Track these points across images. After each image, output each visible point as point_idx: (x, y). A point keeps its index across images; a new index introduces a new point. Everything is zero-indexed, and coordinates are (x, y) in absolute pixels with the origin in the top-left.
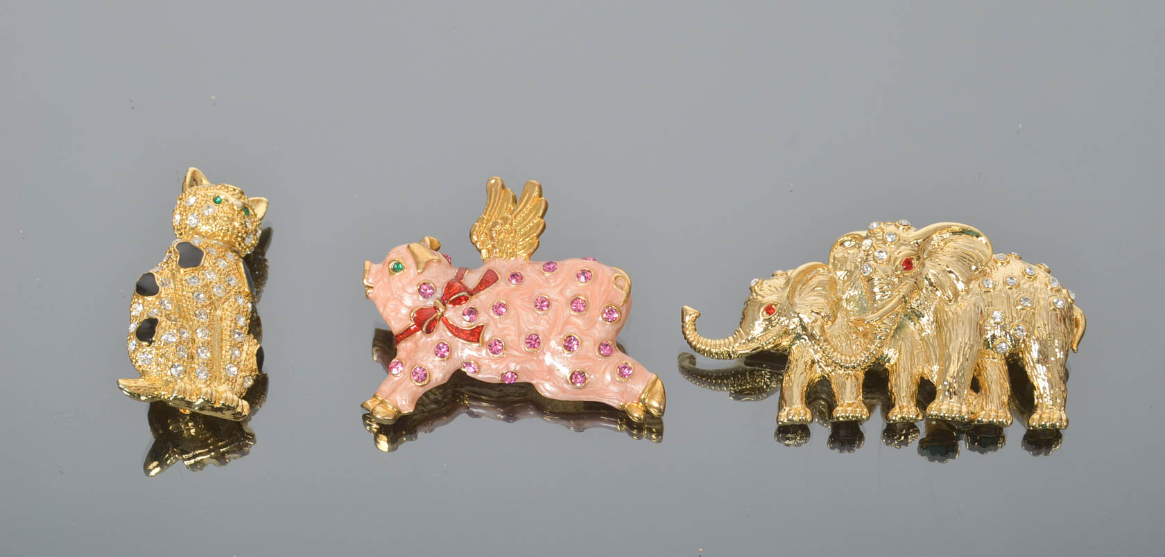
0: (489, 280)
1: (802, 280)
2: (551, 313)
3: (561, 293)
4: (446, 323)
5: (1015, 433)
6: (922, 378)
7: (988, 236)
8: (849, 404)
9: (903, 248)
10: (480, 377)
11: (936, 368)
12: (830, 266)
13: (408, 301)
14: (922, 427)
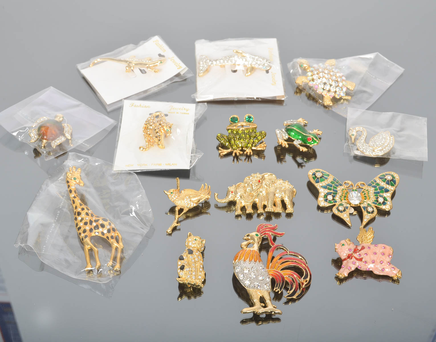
0: (363, 248)
1: (239, 186)
2: (377, 255)
3: (379, 251)
4: (354, 257)
5: (283, 215)
6: (264, 204)
7: (274, 175)
8: (249, 210)
9: (258, 178)
10: (361, 269)
11: (266, 202)
12: (244, 183)
13: (346, 252)
14: (265, 214)
